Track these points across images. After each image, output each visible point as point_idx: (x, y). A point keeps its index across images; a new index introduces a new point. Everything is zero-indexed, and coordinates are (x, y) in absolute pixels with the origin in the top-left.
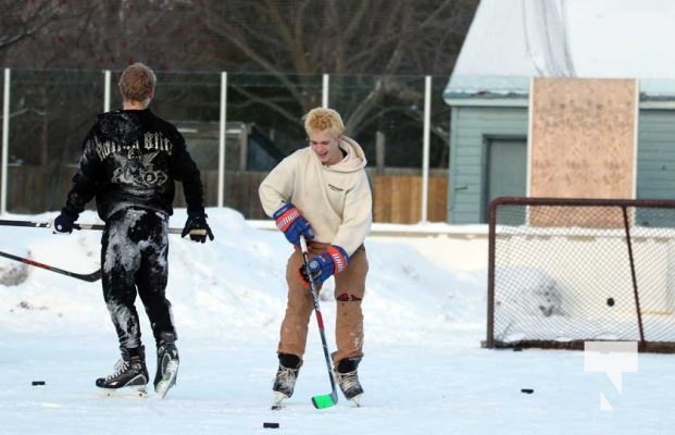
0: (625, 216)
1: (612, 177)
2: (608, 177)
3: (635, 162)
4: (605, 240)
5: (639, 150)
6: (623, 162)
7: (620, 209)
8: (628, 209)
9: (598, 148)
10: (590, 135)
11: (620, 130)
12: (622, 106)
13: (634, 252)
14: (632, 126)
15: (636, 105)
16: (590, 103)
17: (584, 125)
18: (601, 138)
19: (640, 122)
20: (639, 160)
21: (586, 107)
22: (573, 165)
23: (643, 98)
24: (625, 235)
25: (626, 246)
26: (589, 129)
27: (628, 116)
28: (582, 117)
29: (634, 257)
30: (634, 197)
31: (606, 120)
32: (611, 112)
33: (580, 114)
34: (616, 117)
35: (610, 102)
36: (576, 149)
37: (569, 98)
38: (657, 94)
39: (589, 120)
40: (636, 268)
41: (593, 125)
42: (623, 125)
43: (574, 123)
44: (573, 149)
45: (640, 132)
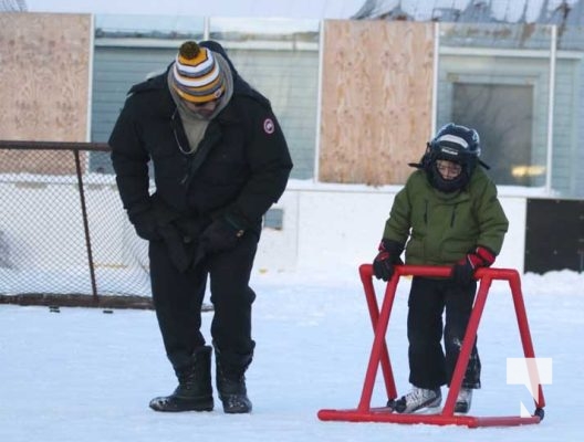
0: (78, 161)
1: (65, 119)
2: (60, 120)
3: (90, 103)
4: (56, 187)
5: (94, 91)
6: (77, 103)
7: (71, 153)
8: (81, 152)
9: (50, 87)
10: (42, 74)
11: (73, 68)
12: (77, 43)
13: (86, 199)
14: (87, 64)
15: (92, 42)
16: (41, 40)
17: (35, 63)
18: (54, 77)
19: (95, 60)
20: (94, 102)
21: (36, 43)
22: (23, 106)
23: (99, 34)
24: (77, 181)
25: (78, 194)
26: (40, 67)
27: (83, 54)
28: (33, 54)
29: (87, 205)
30: (88, 140)
31: (59, 57)
32: (64, 50)
33: (30, 51)
34: (70, 55)
35: (63, 38)
36: (26, 89)
37: (19, 34)
38: (114, 31)
39: (41, 58)
40: (89, 217)
41: (44, 63)
42: (77, 63)
43: (25, 61)
44: (23, 89)
45: (95, 71)
